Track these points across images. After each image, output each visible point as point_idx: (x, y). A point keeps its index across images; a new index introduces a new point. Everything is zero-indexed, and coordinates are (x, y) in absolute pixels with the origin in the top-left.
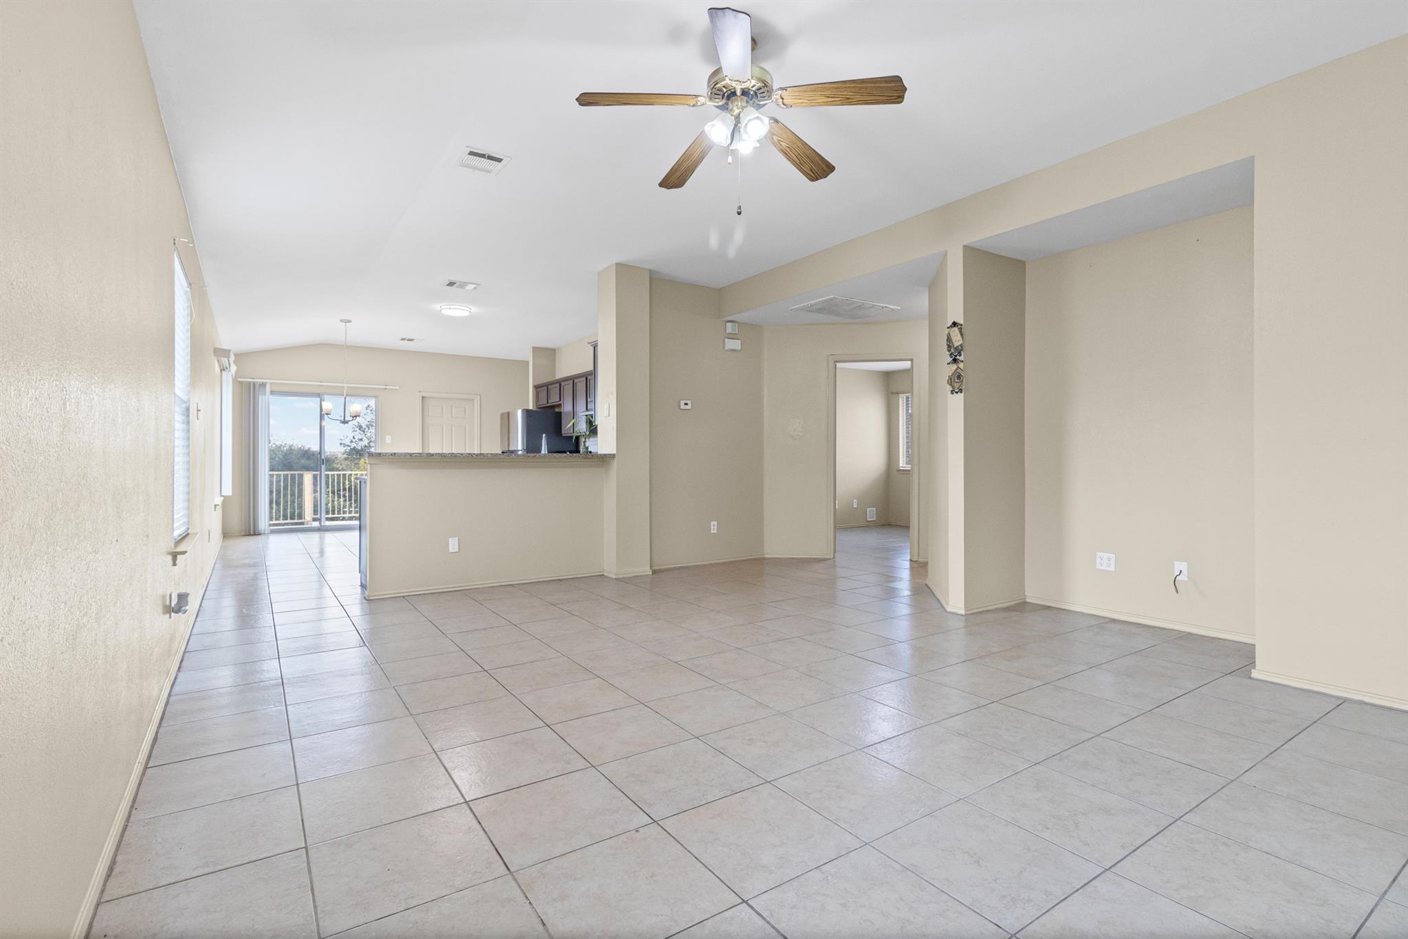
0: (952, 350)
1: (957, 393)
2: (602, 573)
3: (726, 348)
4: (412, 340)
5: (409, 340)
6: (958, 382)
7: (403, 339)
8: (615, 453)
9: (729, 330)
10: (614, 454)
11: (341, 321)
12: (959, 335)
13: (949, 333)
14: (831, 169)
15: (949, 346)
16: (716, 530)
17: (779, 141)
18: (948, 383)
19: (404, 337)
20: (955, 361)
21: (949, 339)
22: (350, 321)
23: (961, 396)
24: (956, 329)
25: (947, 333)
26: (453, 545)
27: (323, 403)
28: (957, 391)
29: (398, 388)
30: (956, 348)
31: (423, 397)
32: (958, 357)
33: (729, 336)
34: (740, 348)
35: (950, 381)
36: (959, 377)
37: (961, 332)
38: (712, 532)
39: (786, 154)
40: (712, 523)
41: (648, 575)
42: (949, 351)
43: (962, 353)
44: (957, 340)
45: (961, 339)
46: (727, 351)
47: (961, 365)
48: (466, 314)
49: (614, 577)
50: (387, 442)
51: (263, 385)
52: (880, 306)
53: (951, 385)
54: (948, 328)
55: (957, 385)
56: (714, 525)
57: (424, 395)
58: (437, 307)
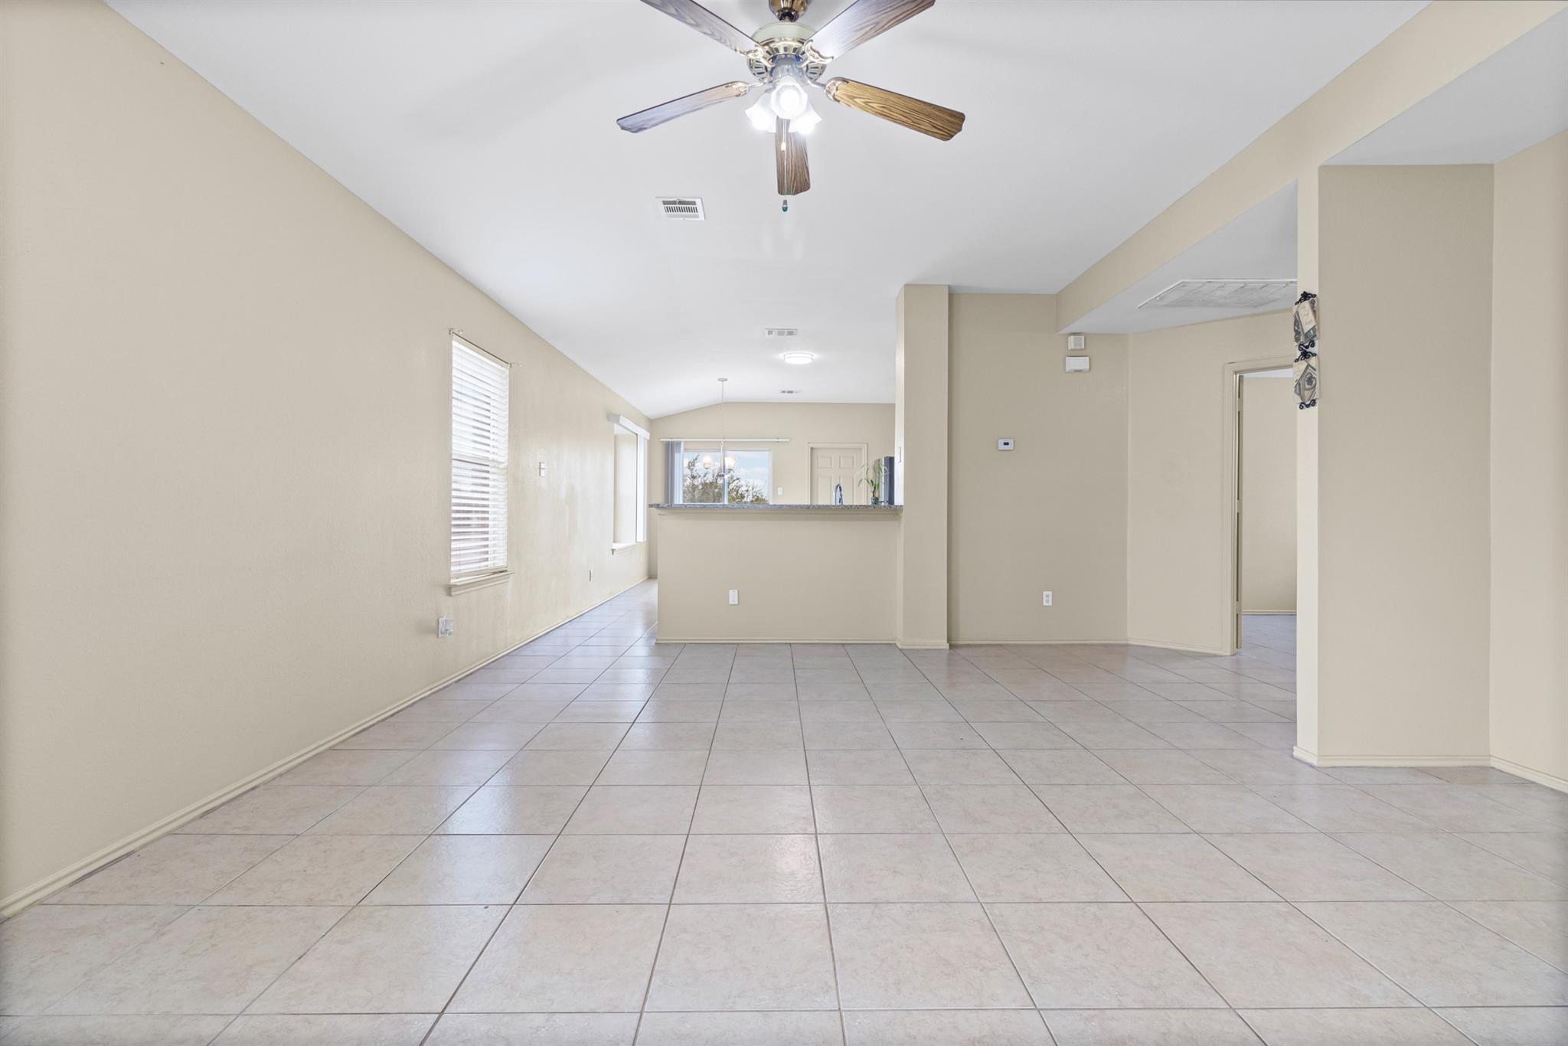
0: (1302, 339)
1: (1308, 406)
2: (893, 642)
3: (1067, 369)
4: (792, 392)
5: (789, 392)
6: (1309, 389)
7: (784, 392)
8: (903, 504)
9: (1071, 346)
10: (902, 506)
11: (719, 380)
12: (1311, 313)
13: (1297, 312)
14: (961, 117)
15: (1297, 333)
16: (1051, 601)
17: (865, 103)
18: (1295, 391)
19: (784, 390)
20: (1305, 355)
21: (1297, 323)
22: (726, 380)
23: (1314, 410)
24: (1306, 304)
25: (1294, 311)
26: (733, 597)
27: (726, 458)
28: (1308, 403)
29: (788, 440)
30: (1306, 335)
31: (812, 449)
32: (1310, 349)
33: (1073, 353)
34: (1088, 367)
35: (1299, 389)
36: (1310, 380)
37: (1313, 307)
38: (1045, 604)
39: (888, 116)
40: (1045, 593)
41: (944, 650)
42: (1297, 340)
43: (1316, 342)
44: (1308, 322)
45: (1313, 318)
46: (1068, 372)
47: (1313, 361)
48: (809, 361)
49: (900, 647)
50: (779, 493)
51: (679, 444)
52: (1283, 283)
53: (1299, 394)
54: (1297, 303)
55: (1307, 394)
56: (1047, 596)
57: (813, 446)
58: (781, 356)
